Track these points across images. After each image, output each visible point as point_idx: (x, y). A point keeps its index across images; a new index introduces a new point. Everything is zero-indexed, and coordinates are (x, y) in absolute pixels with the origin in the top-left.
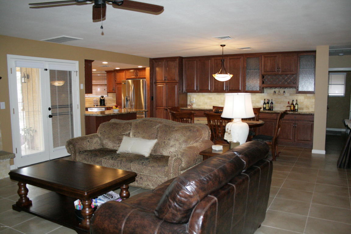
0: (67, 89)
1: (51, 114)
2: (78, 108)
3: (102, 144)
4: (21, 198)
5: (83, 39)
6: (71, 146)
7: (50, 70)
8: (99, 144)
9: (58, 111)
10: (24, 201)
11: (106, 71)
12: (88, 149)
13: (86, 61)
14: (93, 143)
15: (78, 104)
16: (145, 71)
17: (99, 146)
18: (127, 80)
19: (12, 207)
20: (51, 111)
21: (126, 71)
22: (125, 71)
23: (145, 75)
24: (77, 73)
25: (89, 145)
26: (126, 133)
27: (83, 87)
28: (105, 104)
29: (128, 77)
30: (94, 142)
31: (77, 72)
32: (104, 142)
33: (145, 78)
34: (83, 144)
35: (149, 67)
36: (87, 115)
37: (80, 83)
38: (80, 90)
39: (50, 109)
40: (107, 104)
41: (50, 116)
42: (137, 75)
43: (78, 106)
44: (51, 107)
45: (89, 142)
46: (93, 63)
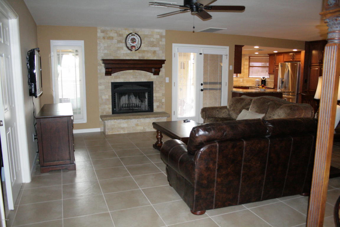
0: (217, 69)
1: (203, 89)
2: (226, 85)
3: (229, 115)
4: (158, 140)
5: (226, 29)
6: (204, 113)
7: (204, 54)
8: (227, 114)
9: (208, 86)
10: (159, 143)
11: (268, 54)
12: (217, 117)
13: (236, 46)
14: (221, 113)
15: (226, 82)
16: (301, 54)
17: (226, 115)
18: (285, 62)
19: (152, 145)
20: (203, 86)
21: (285, 55)
22: (283, 55)
23: (300, 59)
24: (227, 57)
25: (218, 114)
26: (246, 107)
27: (232, 68)
28: (266, 85)
29: (285, 60)
30: (223, 112)
31: (227, 55)
32: (231, 113)
33: (300, 61)
34: (213, 112)
35: (304, 50)
36: (233, 92)
37: (229, 65)
38: (229, 71)
39: (202, 84)
40: (268, 84)
41: (202, 90)
42: (294, 58)
43: (226, 83)
44: (203, 83)
45: (218, 112)
46: (243, 48)
